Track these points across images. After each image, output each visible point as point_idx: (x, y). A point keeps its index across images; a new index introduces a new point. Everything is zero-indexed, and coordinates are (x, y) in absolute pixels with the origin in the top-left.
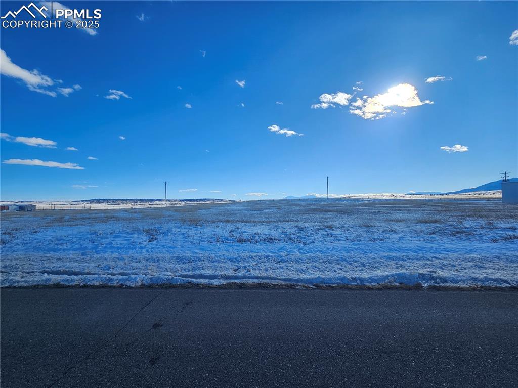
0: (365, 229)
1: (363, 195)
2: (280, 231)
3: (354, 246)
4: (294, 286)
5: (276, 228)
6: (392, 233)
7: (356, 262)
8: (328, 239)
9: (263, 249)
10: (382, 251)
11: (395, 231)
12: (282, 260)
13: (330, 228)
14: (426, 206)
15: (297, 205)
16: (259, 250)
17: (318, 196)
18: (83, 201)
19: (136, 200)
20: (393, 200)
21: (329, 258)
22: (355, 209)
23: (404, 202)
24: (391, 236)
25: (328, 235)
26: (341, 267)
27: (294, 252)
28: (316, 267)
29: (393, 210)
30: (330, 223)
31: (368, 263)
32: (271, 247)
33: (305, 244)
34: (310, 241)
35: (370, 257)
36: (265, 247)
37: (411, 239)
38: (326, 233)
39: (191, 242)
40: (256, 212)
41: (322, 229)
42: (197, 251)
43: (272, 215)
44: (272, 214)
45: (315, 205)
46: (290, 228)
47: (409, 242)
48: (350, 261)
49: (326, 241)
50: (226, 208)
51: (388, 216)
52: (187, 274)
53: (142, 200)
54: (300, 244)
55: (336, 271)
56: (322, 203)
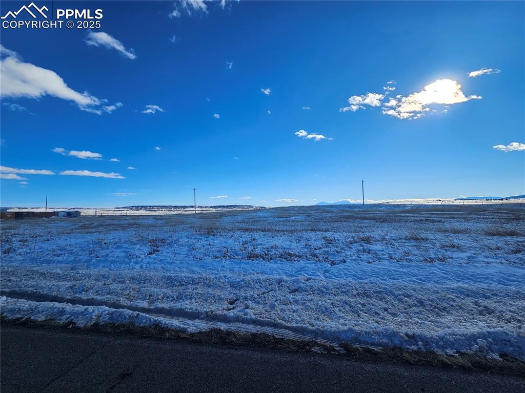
0: (415, 244)
1: (403, 200)
2: (303, 243)
3: (401, 270)
4: (308, 345)
5: (299, 240)
6: (455, 249)
7: (408, 296)
8: (364, 256)
9: (276, 270)
10: (446, 278)
11: (457, 247)
12: (300, 287)
13: (367, 240)
14: (486, 213)
15: (328, 212)
16: (272, 270)
17: (352, 201)
18: (124, 208)
19: (170, 206)
20: (440, 205)
21: (367, 288)
22: (396, 216)
23: (455, 208)
24: (455, 255)
25: (364, 251)
26: (385, 306)
27: (318, 275)
28: (346, 304)
29: (444, 218)
30: (367, 234)
31: (429, 300)
32: (288, 266)
33: (333, 263)
34: (341, 259)
35: (429, 290)
36: (280, 265)
37: (485, 260)
38: (362, 247)
39: (194, 257)
40: (282, 219)
41: (356, 242)
42: (196, 269)
43: (300, 223)
44: (298, 222)
45: (348, 211)
46: (316, 240)
47: (484, 264)
48: (399, 295)
49: (361, 260)
50: (253, 214)
51: (441, 225)
52: (163, 308)
53: (175, 207)
54: (326, 263)
55: (379, 314)
56: (357, 209)
